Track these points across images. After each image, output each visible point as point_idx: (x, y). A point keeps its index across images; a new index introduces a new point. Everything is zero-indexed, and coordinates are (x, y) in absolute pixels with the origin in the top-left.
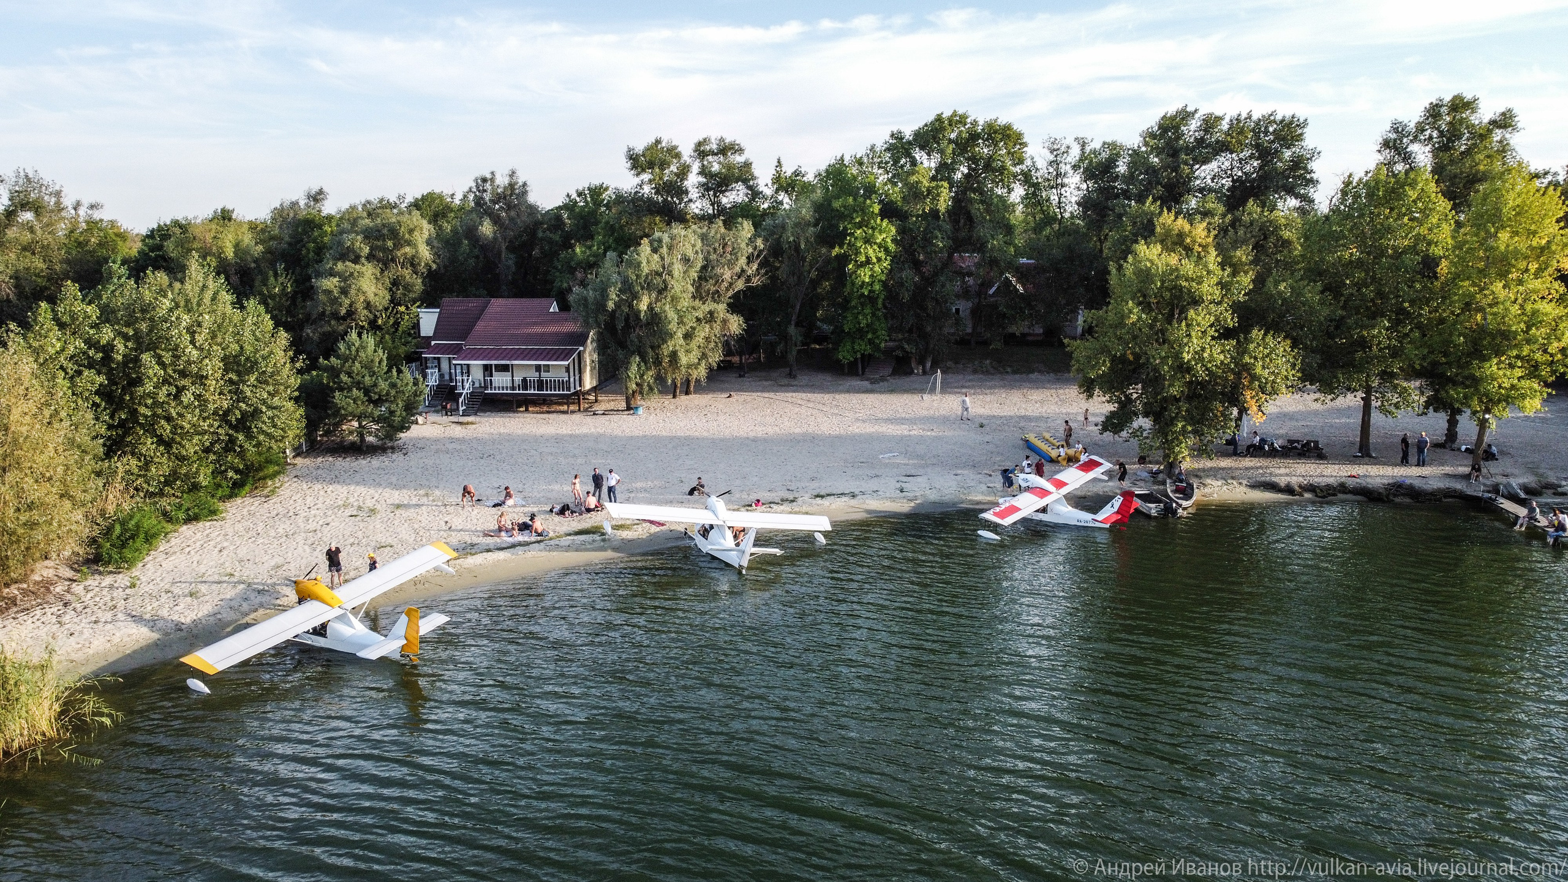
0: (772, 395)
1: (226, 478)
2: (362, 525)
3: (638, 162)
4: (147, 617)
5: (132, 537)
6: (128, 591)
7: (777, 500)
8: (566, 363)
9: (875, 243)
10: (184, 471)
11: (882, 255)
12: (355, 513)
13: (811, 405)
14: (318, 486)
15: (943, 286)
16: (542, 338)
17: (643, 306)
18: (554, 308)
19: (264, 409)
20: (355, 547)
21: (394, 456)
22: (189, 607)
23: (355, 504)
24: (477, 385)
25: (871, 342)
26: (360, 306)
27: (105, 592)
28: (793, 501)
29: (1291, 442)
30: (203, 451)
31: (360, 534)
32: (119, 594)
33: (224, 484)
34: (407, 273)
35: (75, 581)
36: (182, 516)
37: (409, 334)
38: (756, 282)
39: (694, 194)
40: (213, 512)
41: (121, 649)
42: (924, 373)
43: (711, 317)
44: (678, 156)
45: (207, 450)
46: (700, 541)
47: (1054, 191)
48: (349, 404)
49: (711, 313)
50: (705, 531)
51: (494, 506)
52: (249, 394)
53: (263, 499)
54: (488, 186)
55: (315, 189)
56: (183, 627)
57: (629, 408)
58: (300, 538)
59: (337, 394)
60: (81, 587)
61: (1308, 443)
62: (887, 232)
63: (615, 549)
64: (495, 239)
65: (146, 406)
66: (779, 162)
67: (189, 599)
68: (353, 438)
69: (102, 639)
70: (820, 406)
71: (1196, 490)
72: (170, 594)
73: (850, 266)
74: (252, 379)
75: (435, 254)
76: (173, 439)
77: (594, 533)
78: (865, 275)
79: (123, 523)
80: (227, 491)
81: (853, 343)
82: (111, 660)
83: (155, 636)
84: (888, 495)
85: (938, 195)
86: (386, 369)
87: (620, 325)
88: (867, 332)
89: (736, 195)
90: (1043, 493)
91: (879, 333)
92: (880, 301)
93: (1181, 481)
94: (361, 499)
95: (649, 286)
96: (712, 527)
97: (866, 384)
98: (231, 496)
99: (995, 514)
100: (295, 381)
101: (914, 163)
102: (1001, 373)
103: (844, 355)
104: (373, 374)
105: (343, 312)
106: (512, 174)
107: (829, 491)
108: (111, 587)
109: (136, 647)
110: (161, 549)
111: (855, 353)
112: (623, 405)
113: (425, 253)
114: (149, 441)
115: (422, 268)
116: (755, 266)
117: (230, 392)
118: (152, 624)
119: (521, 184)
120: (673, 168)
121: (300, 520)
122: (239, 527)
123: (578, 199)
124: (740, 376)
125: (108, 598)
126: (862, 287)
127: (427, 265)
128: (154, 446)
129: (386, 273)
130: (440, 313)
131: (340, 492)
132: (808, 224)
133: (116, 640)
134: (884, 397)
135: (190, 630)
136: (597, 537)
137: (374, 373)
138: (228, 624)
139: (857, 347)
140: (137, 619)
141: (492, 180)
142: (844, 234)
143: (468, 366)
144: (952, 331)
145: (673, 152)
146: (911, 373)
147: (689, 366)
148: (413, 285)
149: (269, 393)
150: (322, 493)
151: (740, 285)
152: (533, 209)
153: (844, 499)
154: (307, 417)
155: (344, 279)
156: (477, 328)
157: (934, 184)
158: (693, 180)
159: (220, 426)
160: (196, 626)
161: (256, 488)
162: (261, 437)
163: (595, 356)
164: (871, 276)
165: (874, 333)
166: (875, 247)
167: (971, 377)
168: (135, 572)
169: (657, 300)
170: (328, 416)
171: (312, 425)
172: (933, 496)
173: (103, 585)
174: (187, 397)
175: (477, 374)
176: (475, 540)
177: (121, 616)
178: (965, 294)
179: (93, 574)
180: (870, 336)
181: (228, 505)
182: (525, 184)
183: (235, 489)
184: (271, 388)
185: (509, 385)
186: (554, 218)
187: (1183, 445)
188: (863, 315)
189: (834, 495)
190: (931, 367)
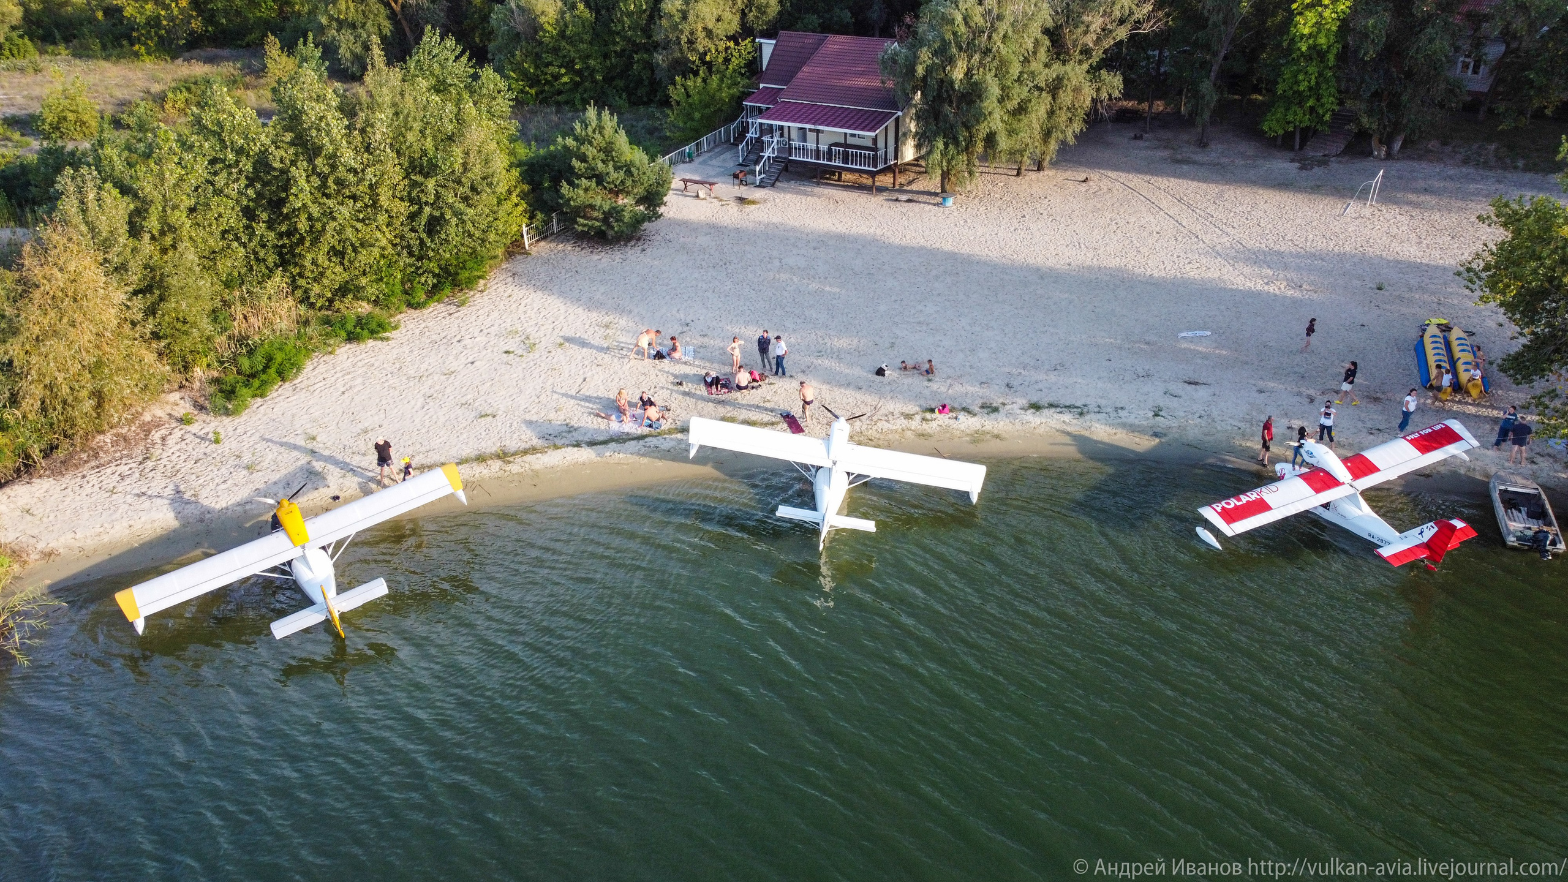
6: (211, 448)
7: (977, 405)
15: (1431, 40)
23: (528, 331)
25: (1312, 109)
26: (700, 35)
27: (190, 447)
28: (992, 411)
35: (184, 422)
38: (1146, 29)
42: (1389, 156)
53: (453, 309)
57: (942, 192)
60: (180, 434)
67: (244, 473)
72: (236, 461)
78: (1305, 24)
81: (1287, 109)
84: (1133, 416)
88: (1310, 97)
90: (1331, 482)
91: (1324, 100)
92: (1331, 57)
94: (542, 322)
95: (970, 48)
99: (1224, 512)
103: (1272, 125)
105: (684, 40)
107: (1056, 398)
108: (205, 437)
109: (146, 541)
110: (298, 380)
111: (1287, 124)
112: (939, 187)
116: (1148, 7)
118: (183, 507)
125: (183, 457)
126: (1298, 41)
130: (774, 49)
131: (533, 306)
133: (138, 525)
140: (178, 497)
146: (1370, 154)
150: (515, 305)
151: (1122, 33)
156: (800, 75)
161: (454, 293)
164: (1318, 24)
165: (1318, 100)
169: (980, 65)
176: (581, 420)
177: (169, 490)
179: (209, 412)
180: (1310, 103)
185: (814, 153)
188: (1306, 73)
189: (1057, 406)
190: (1403, 147)
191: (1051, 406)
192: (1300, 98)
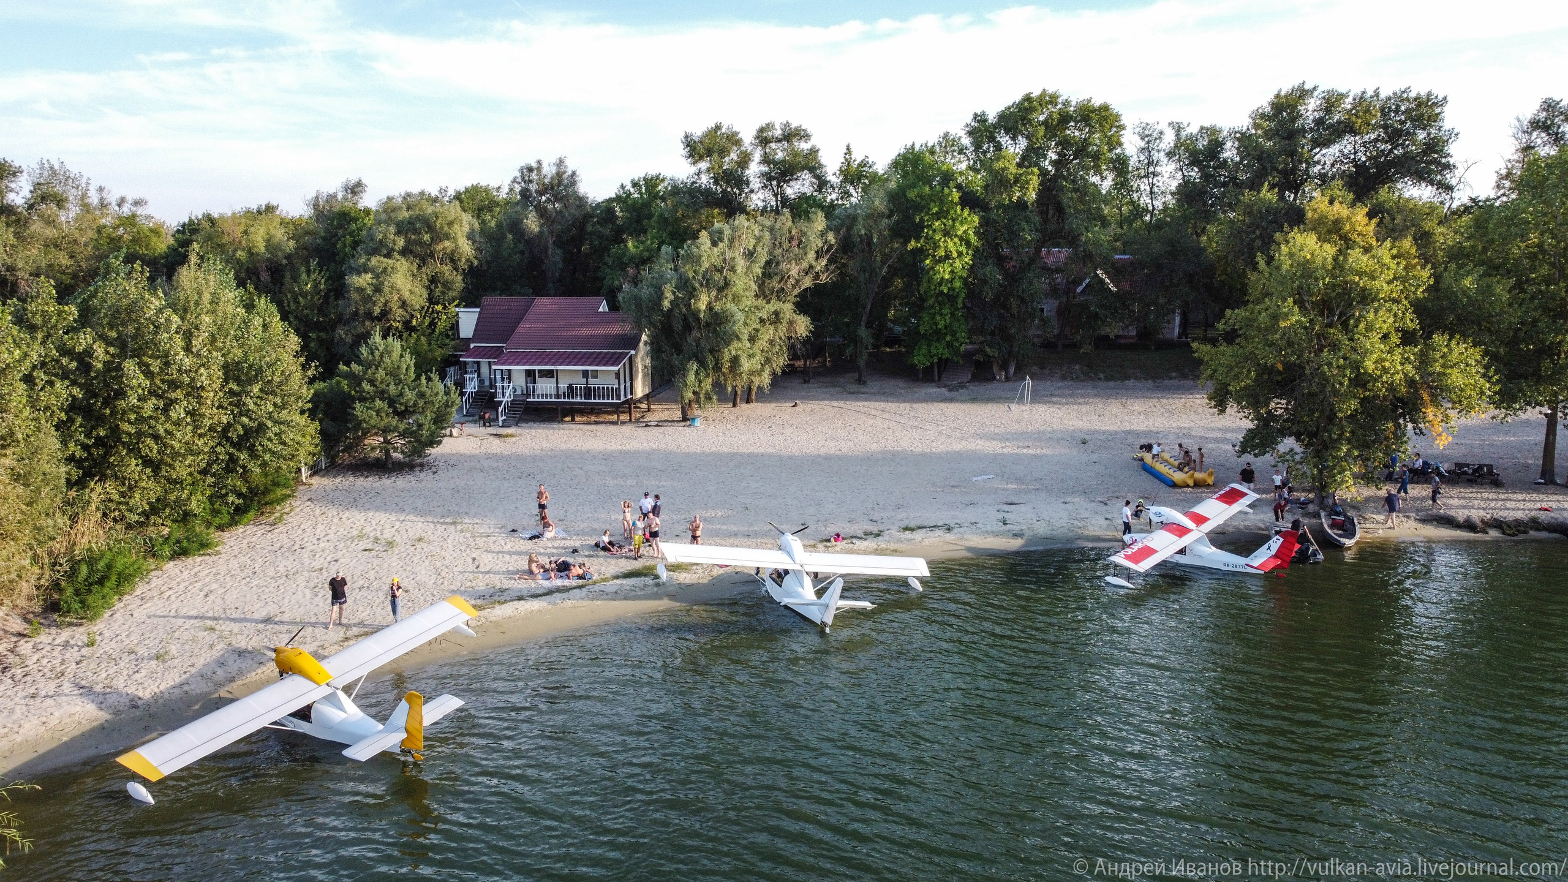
0: (841, 404)
1: (227, 503)
2: (376, 562)
3: (696, 149)
4: (98, 688)
5: (101, 582)
6: (85, 651)
7: (860, 534)
8: (616, 368)
9: (956, 236)
10: (172, 497)
11: (963, 249)
12: (369, 546)
13: (886, 416)
14: (332, 512)
15: (1031, 283)
16: (589, 342)
17: (702, 305)
18: (603, 307)
19: (270, 424)
20: (364, 593)
21: (422, 475)
22: (151, 675)
23: (372, 535)
24: (519, 392)
25: (949, 345)
26: (395, 306)
27: (56, 653)
28: (878, 535)
29: (1459, 465)
30: (200, 473)
31: (372, 575)
32: (73, 654)
33: (224, 509)
34: (446, 270)
35: (25, 636)
36: (167, 551)
37: (448, 336)
38: (824, 279)
39: (756, 183)
40: (204, 545)
41: (57, 735)
42: (1007, 379)
43: (776, 317)
44: (738, 143)
45: (204, 472)
46: (771, 587)
47: (1146, 180)
48: (371, 417)
49: (776, 313)
50: (779, 576)
51: (530, 539)
52: (252, 407)
53: (268, 528)
54: (534, 176)
55: (354, 179)
56: (140, 703)
57: (684, 419)
58: (301, 580)
59: (358, 405)
60: (30, 645)
61: (1481, 467)
62: (969, 223)
63: (673, 597)
64: (541, 232)
65: (130, 423)
66: (848, 148)
67: (154, 663)
68: (377, 453)
69: (35, 721)
70: (897, 418)
71: (1358, 526)
72: (133, 656)
73: (928, 262)
74: (256, 389)
75: (477, 249)
76: (162, 460)
77: (646, 575)
78: (944, 271)
79: (91, 561)
80: (226, 518)
81: (929, 346)
82: (42, 750)
83: (103, 716)
84: (989, 528)
85: (1027, 183)
86: (413, 376)
87: (678, 326)
88: (946, 334)
89: (800, 186)
90: (1182, 531)
91: (958, 335)
92: (960, 301)
93: (1338, 514)
94: (380, 528)
95: (707, 283)
96: (787, 572)
97: (944, 391)
98: (233, 523)
99: (1127, 557)
100: (307, 393)
101: (998, 147)
102: (1093, 380)
103: (920, 359)
104: (398, 382)
105: (377, 311)
106: (560, 163)
107: (919, 523)
108: (66, 645)
109: (77, 732)
110: (138, 592)
111: (932, 357)
112: (679, 415)
113: (466, 248)
114: (134, 462)
115: (463, 264)
116: (824, 262)
117: (231, 404)
118: (101, 698)
119: (569, 172)
120: (734, 156)
121: (306, 554)
122: (234, 564)
123: (632, 190)
124: (805, 382)
125: (57, 662)
126: (940, 284)
127: (468, 260)
128: (139, 468)
129: (424, 269)
130: (480, 313)
131: (357, 519)
132: (882, 215)
134: (967, 407)
135: (148, 705)
136: (649, 581)
137: (401, 381)
138: (197, 698)
139: (934, 351)
140: (86, 691)
141: (539, 169)
142: (921, 226)
143: (509, 371)
144: (1039, 332)
145: (734, 139)
146: (994, 378)
147: (752, 373)
148: (453, 282)
149: (275, 405)
150: (336, 520)
151: (807, 282)
152: (581, 201)
153: (938, 532)
154: (323, 432)
155: (377, 276)
156: (520, 329)
157: (1021, 171)
158: (755, 169)
159: (219, 444)
160: (156, 701)
161: (262, 514)
162: (267, 457)
163: (648, 361)
164: (952, 272)
165: (952, 336)
166: (956, 240)
167: (1060, 384)
168: (99, 626)
169: (717, 299)
170: (348, 430)
171: (329, 440)
172: (1042, 529)
173: (57, 642)
174: (178, 412)
175: (519, 381)
176: (507, 584)
177: (67, 687)
178: (1054, 292)
179: (49, 626)
180: (948, 338)
181: (226, 534)
182: (574, 173)
183: (238, 514)
184: (278, 400)
185: (554, 392)
186: (607, 208)
187: (1348, 473)
188: (941, 315)
189: (925, 527)
190: (1015, 372)
191: (920, 528)
192: (938, 335)
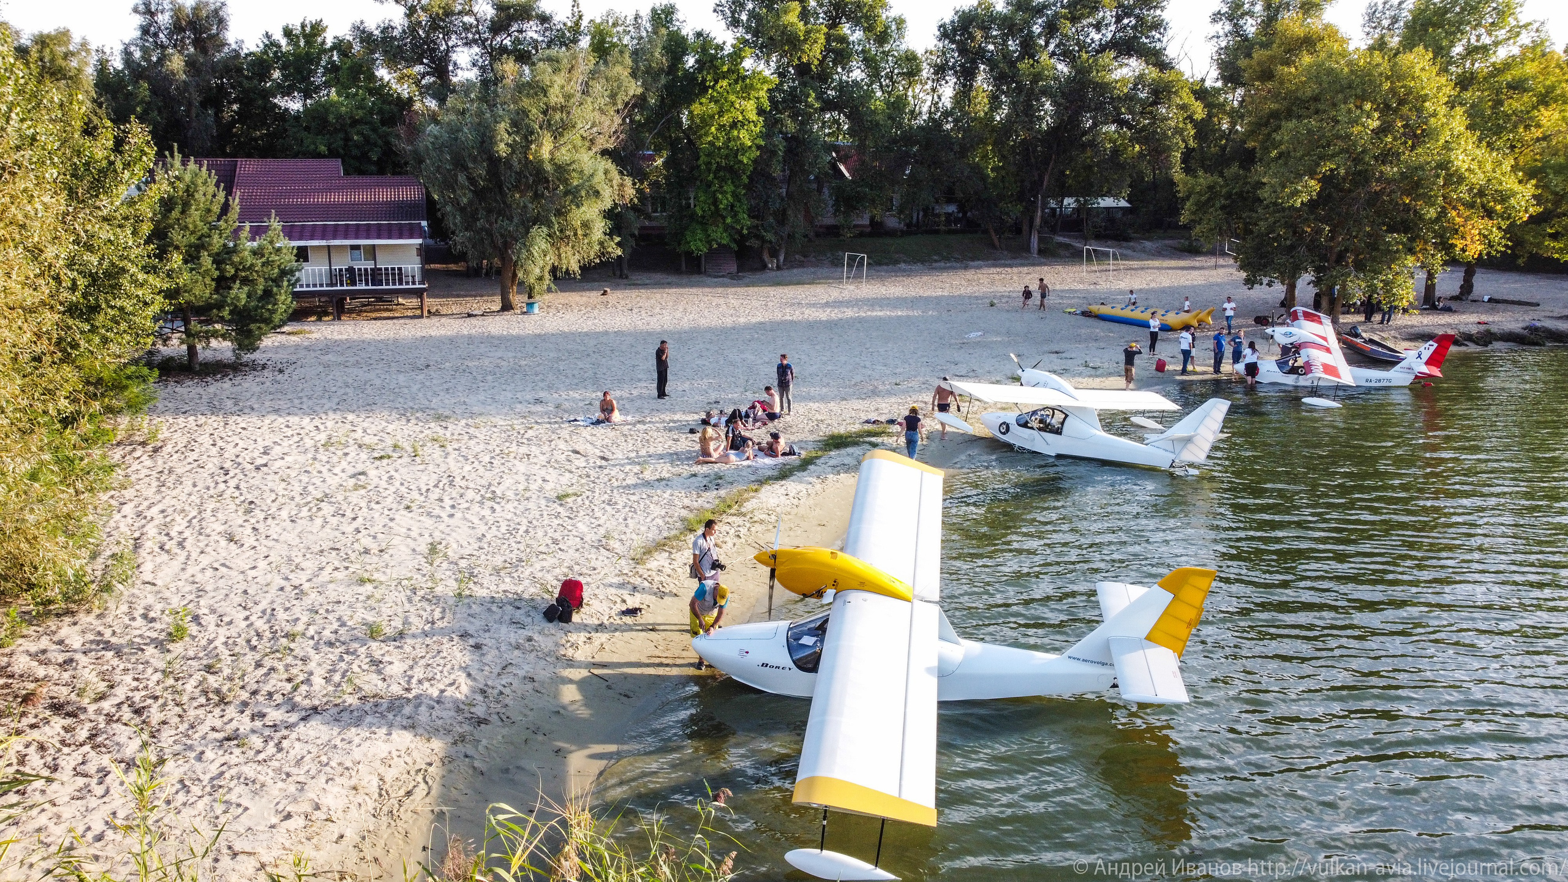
8: (418, 241)
9: (753, 97)
17: (544, 155)
42: (779, 268)
57: (508, 309)
62: (769, 83)
64: (186, 82)
85: (816, 41)
103: (697, 245)
112: (497, 306)
123: (284, 41)
139: (712, 235)
146: (766, 267)
157: (807, 28)
185: (328, 277)
190: (784, 261)
